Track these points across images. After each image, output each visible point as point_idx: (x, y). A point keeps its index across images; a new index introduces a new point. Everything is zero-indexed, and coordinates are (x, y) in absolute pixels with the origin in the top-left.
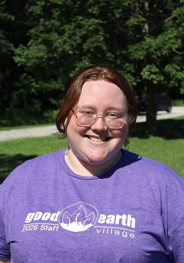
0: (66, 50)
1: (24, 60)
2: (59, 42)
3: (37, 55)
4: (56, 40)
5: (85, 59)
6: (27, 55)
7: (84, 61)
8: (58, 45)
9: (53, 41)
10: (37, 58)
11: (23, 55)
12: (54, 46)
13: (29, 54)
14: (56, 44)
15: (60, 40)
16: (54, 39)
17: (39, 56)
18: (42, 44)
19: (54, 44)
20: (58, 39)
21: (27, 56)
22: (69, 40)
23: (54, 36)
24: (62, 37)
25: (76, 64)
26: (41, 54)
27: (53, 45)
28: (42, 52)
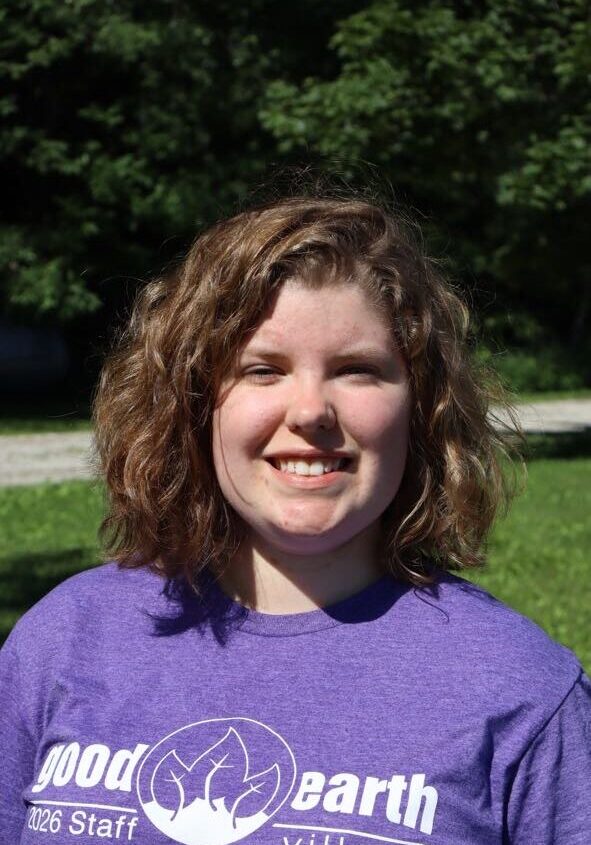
0: (489, 81)
1: (300, 126)
2: (457, 48)
3: (361, 104)
4: (444, 37)
5: (570, 124)
6: (319, 103)
7: (566, 132)
8: (450, 59)
9: (430, 39)
10: (363, 119)
11: (303, 105)
12: (432, 65)
13: (327, 102)
14: (444, 56)
15: (464, 39)
16: (431, 31)
17: (371, 111)
18: (382, 54)
19: (435, 53)
20: (456, 34)
21: (318, 110)
22: (501, 41)
23: (437, 19)
24: (475, 23)
25: (529, 145)
26: (378, 102)
27: (428, 59)
28: (383, 94)
